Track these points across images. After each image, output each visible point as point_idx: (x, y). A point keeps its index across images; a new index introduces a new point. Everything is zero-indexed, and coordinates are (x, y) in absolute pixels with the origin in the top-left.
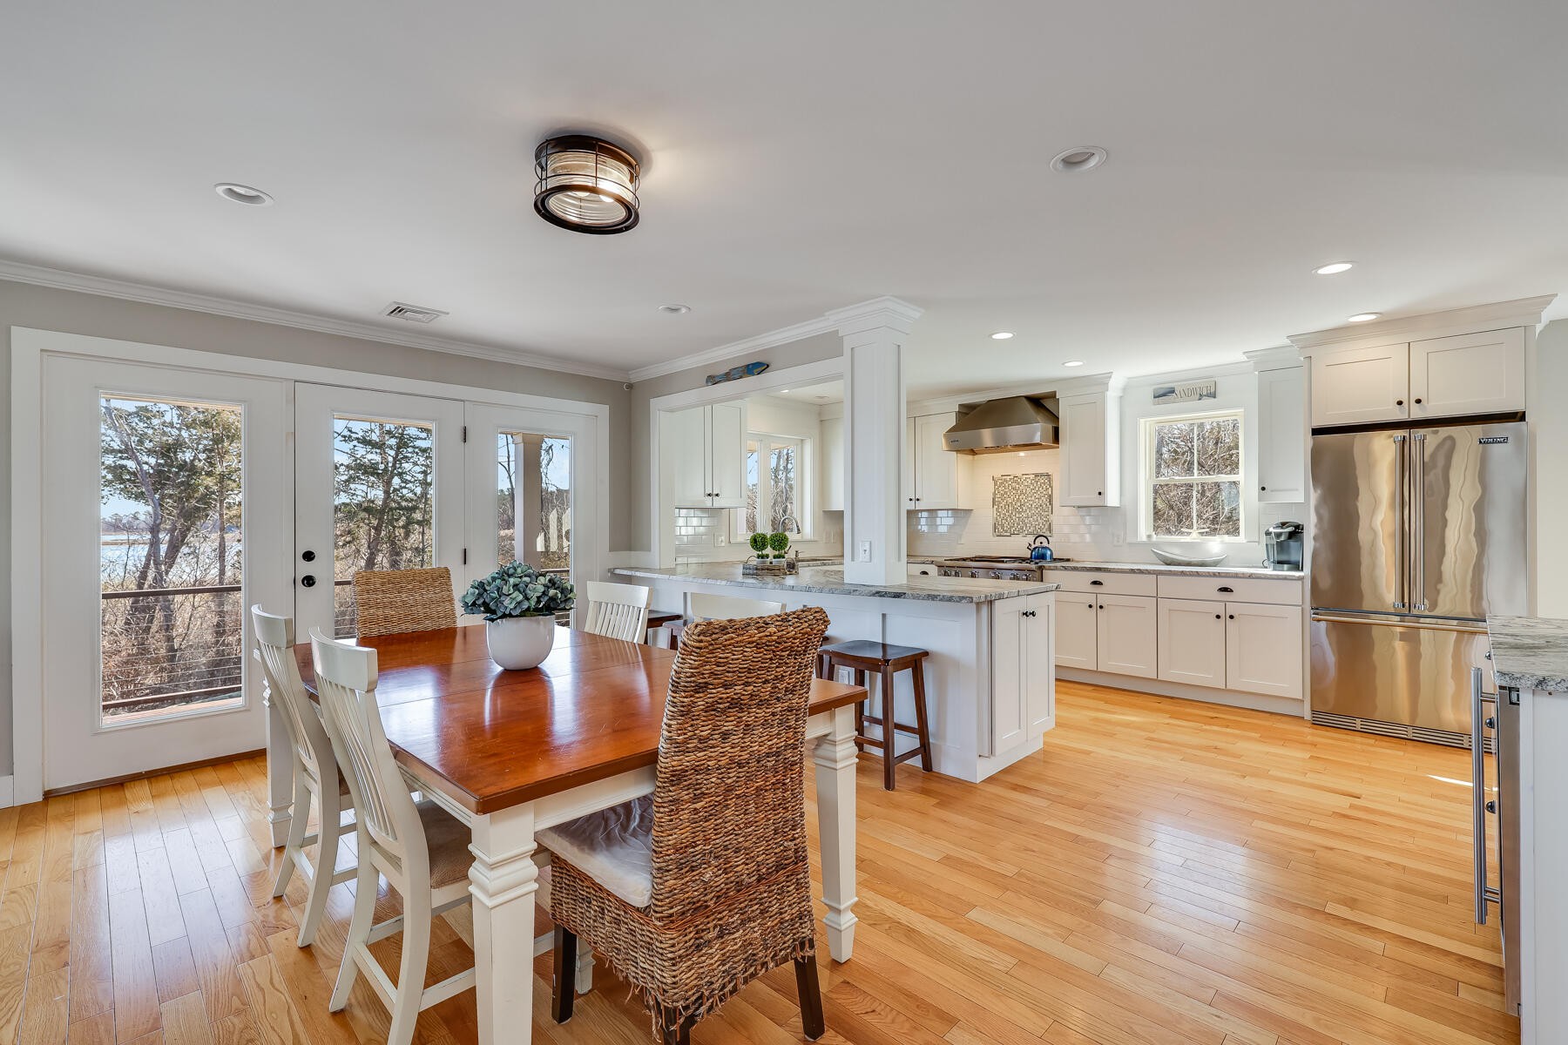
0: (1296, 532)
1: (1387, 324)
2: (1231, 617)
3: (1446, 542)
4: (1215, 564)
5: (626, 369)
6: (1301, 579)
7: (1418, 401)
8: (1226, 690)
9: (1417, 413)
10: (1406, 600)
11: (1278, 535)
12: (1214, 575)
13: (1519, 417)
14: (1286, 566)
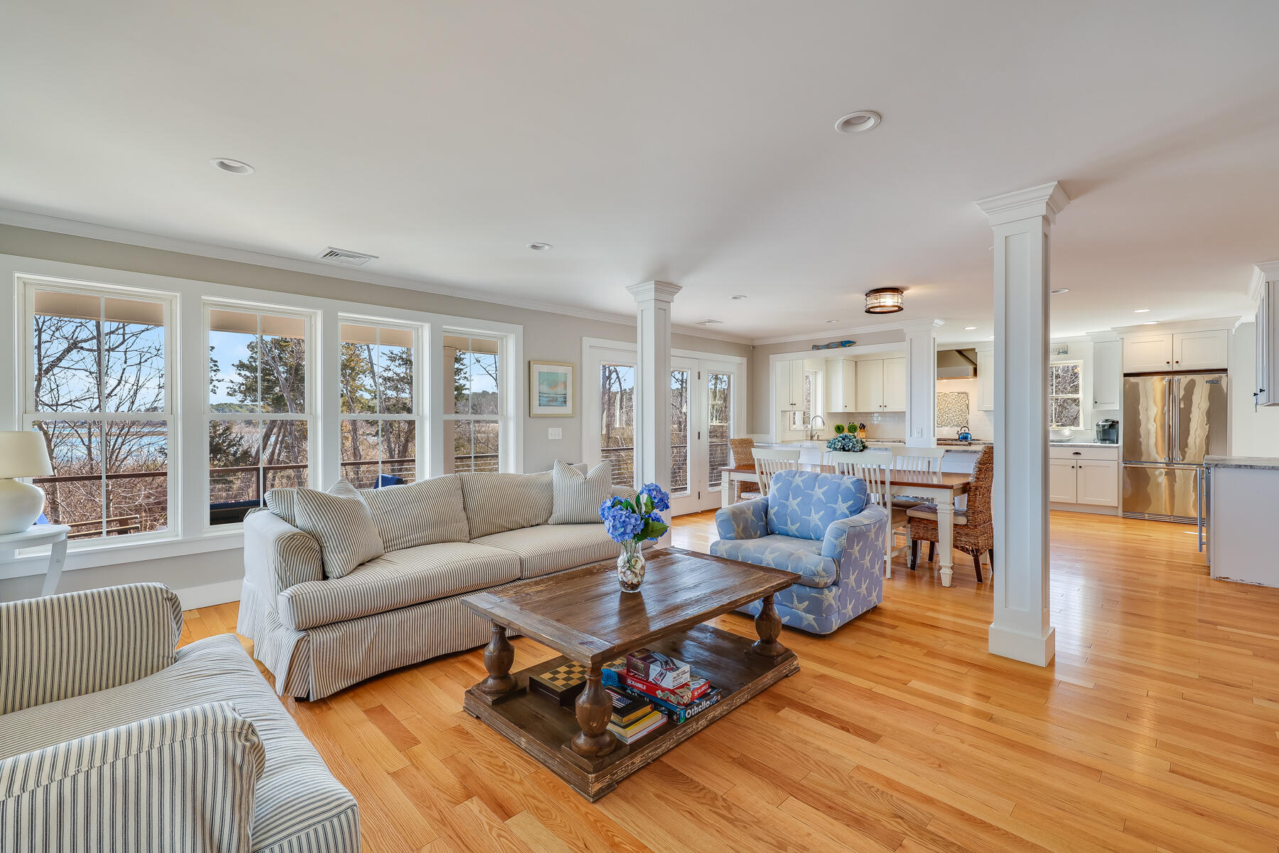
0: (1114, 425)
1: (1162, 325)
2: (1080, 467)
3: (1190, 429)
4: (1068, 441)
5: (753, 339)
6: (1118, 447)
7: (1177, 362)
8: (1077, 504)
9: (1176, 368)
10: (1171, 457)
11: (1104, 426)
12: (1071, 446)
13: (1225, 370)
14: (1107, 442)
